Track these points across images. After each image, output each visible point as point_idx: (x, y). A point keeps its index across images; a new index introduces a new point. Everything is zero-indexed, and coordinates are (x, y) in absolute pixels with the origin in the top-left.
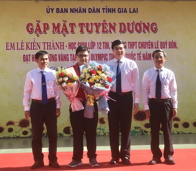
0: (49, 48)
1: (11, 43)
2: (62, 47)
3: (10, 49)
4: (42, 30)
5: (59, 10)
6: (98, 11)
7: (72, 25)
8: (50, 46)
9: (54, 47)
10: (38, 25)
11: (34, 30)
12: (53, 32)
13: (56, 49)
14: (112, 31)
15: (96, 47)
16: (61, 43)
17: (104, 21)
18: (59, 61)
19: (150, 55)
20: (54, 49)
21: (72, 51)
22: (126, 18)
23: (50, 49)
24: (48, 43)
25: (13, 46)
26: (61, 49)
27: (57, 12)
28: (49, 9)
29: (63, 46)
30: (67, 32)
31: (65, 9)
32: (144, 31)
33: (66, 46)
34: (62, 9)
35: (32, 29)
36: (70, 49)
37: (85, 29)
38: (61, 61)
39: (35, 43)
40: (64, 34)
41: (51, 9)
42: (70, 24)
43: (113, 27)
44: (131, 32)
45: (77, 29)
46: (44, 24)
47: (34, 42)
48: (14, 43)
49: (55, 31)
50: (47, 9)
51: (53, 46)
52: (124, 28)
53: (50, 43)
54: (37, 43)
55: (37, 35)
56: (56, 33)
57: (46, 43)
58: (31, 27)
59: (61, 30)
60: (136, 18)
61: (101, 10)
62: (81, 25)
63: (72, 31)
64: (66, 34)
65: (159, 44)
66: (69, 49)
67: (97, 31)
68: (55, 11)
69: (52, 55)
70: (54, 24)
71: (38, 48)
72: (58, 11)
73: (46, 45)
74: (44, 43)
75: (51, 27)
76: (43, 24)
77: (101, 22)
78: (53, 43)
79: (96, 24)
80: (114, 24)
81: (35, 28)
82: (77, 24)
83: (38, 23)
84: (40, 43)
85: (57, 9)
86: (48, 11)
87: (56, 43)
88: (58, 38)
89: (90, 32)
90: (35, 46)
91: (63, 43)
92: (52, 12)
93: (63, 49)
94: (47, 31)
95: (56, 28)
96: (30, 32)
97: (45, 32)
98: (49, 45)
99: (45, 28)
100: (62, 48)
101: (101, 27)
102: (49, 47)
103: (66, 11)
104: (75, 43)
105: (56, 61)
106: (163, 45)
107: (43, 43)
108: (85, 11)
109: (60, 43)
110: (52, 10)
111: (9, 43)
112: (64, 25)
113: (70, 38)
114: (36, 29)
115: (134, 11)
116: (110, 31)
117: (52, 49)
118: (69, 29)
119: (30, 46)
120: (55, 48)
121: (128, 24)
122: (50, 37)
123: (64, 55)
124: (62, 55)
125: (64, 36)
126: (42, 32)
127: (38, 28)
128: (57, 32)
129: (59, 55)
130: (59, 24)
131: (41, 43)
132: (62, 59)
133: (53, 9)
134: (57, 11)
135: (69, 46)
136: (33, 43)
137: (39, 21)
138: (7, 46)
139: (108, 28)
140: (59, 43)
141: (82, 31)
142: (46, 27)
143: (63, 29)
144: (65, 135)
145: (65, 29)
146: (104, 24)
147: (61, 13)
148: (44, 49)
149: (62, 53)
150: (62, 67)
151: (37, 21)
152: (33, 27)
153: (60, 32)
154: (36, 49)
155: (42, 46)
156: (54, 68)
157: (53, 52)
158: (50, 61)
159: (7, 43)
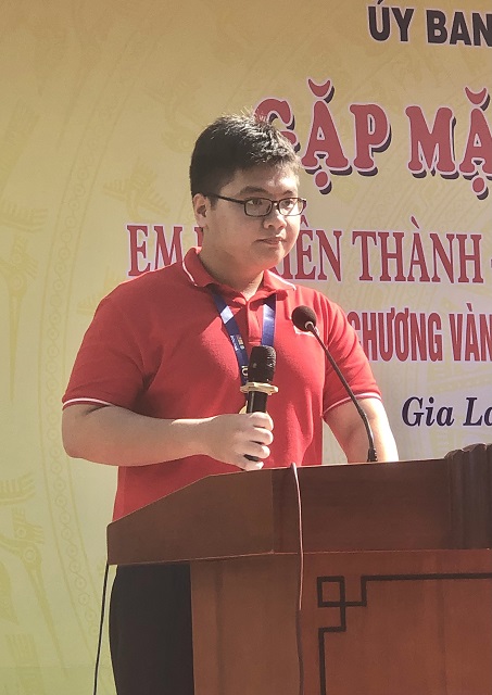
0: (393, 271)
1: (159, 230)
2: (470, 265)
4: (349, 150)
5: (441, 26)
8: (398, 256)
9: (422, 262)
10: (322, 117)
11: (298, 148)
12: (414, 164)
13: (436, 279)
16: (462, 238)
18: (457, 358)
20: (425, 278)
23: (400, 278)
24: (384, 236)
26: (463, 279)
27: (432, 39)
28: (385, 11)
29: (476, 258)
31: (476, 17)
34: (459, 17)
38: (467, 359)
39: (310, 233)
40: (478, 185)
41: (396, 11)
46: (360, 112)
48: (178, 230)
49: (424, 163)
50: (372, 10)
51: (416, 258)
53: (399, 236)
54: (321, 234)
55: (322, 179)
56: (429, 172)
57: (373, 235)
58: (279, 125)
59: (458, 157)
64: (487, 183)
68: (418, 26)
69: (413, 316)
70: (414, 114)
71: (328, 269)
72: (438, 33)
73: (375, 250)
74: (364, 235)
76: (354, 109)
78: (417, 236)
81: (303, 135)
83: (322, 99)
84: (338, 234)
85: (431, 15)
86: (380, 29)
87: (434, 237)
90: (308, 253)
91: (476, 238)
92: (404, 37)
93: (478, 279)
94: (377, 159)
98: (392, 249)
99: (363, 139)
100: (470, 274)
102: (392, 263)
103: (484, 29)
105: (437, 356)
107: (355, 234)
109: (456, 242)
110: (404, 23)
111: (145, 229)
114: (314, 144)
117: (411, 279)
120: (431, 276)
122: (395, 195)
123: (483, 317)
124: (471, 318)
125: (481, 197)
126: (351, 163)
127: (321, 135)
128: (434, 165)
129: (452, 316)
130: (444, 115)
131: (346, 238)
132: (471, 348)
133: (409, 12)
134: (431, 27)
137: (325, 92)
138: (135, 250)
140: (450, 237)
142: (373, 129)
143: (471, 151)
147: (453, 42)
148: (366, 277)
149: (469, 306)
150: (471, 401)
151: (317, 90)
152: (292, 127)
153: (457, 168)
154: (317, 273)
155: (350, 254)
156: (426, 404)
157: (415, 298)
158: (402, 357)
159: (133, 230)
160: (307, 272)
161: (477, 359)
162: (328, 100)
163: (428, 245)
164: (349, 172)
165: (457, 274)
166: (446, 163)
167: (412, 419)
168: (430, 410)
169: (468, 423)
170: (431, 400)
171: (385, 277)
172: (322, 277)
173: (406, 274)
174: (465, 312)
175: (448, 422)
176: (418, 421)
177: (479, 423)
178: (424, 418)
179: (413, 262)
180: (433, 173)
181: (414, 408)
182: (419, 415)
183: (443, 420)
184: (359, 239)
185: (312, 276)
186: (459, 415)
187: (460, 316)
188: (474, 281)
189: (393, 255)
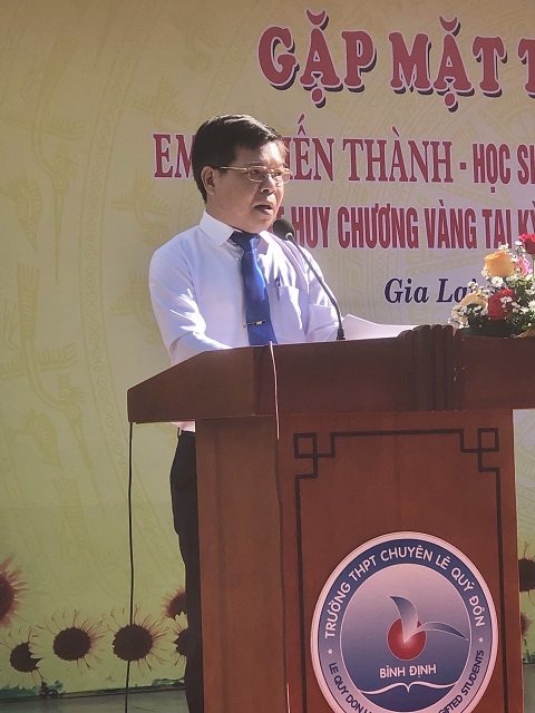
0: (377, 173)
1: (180, 138)
2: (442, 167)
3: (178, 175)
4: (341, 70)
7: (489, 49)
8: (382, 160)
9: (401, 165)
10: (318, 42)
11: (297, 69)
12: (396, 82)
13: (413, 179)
16: (435, 145)
18: (431, 245)
20: (403, 178)
21: (493, 190)
23: (383, 178)
24: (370, 143)
26: (436, 179)
29: (447, 161)
30: (463, 83)
33: (463, 166)
35: (287, 61)
36: (483, 181)
38: (440, 246)
39: (307, 140)
40: (449, 100)
42: (479, 43)
45: (513, 74)
46: (349, 38)
47: (302, 136)
49: (404, 81)
51: (396, 161)
53: (382, 143)
54: (316, 141)
55: (317, 96)
56: (408, 88)
57: (360, 142)
58: (282, 50)
59: (433, 76)
62: (531, 50)
63: (491, 87)
64: (457, 98)
66: (476, 181)
69: (394, 210)
70: (396, 39)
71: (323, 172)
73: (362, 155)
74: (353, 142)
75: (384, 52)
76: (345, 35)
78: (397, 143)
81: (301, 57)
82: (511, 48)
83: (318, 27)
84: (330, 141)
87: (412, 144)
88: (422, 118)
90: (306, 157)
91: (447, 145)
93: (449, 179)
94: (364, 77)
95: (410, 61)
96: (281, 80)
97: (352, 79)
98: (376, 153)
99: (352, 60)
100: (442, 175)
102: (377, 165)
104: (504, 148)
105: (414, 244)
107: (345, 142)
109: (430, 147)
111: (168, 137)
112: (450, 48)
113: (479, 121)
114: (311, 65)
117: (392, 179)
118: (474, 72)
120: (409, 176)
123: (452, 211)
124: (442, 212)
125: (452, 110)
126: (342, 81)
127: (317, 58)
128: (412, 82)
129: (426, 210)
130: (421, 40)
131: (338, 144)
132: (443, 237)
135: (478, 162)
136: (298, 141)
137: (321, 21)
138: (159, 154)
140: (426, 144)
142: (361, 53)
143: (444, 71)
145: (454, 71)
148: (354, 177)
149: (441, 201)
150: (443, 282)
151: (314, 20)
152: (292, 51)
153: (432, 85)
154: (314, 174)
155: (341, 158)
156: (405, 284)
157: (397, 196)
158: (385, 245)
159: (158, 138)
160: (305, 173)
161: (448, 246)
162: (323, 28)
163: (406, 151)
164: (341, 88)
165: (431, 175)
166: (422, 81)
167: (393, 297)
168: (408, 289)
169: (440, 300)
170: (409, 281)
171: (370, 178)
172: (318, 177)
173: (388, 175)
174: (438, 207)
175: (424, 300)
176: (398, 299)
177: (450, 300)
178: (403, 296)
179: (394, 165)
180: (412, 89)
181: (395, 287)
182: (399, 294)
183: (420, 298)
184: (349, 144)
185: (308, 177)
186: (433, 293)
187: (433, 211)
188: (446, 180)
189: (377, 159)
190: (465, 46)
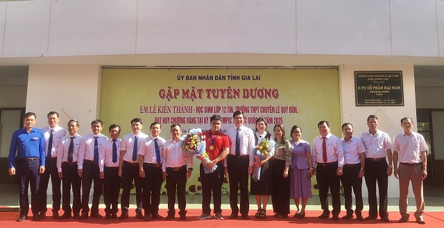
0: (179, 112)
1: (145, 107)
2: (190, 110)
3: (144, 113)
4: (173, 96)
5: (188, 78)
6: (224, 78)
7: (200, 91)
10: (169, 91)
12: (183, 97)
14: (236, 96)
15: (221, 111)
17: (229, 87)
18: (187, 123)
19: (271, 119)
21: (200, 114)
22: (249, 85)
24: (177, 107)
25: (146, 110)
28: (180, 76)
30: (195, 97)
31: (194, 76)
32: (266, 97)
33: (194, 110)
34: (191, 76)
35: (164, 94)
37: (211, 95)
38: (189, 123)
40: (192, 99)
41: (182, 76)
42: (198, 90)
43: (237, 93)
44: (254, 97)
45: (204, 95)
46: (175, 90)
47: (165, 106)
48: (147, 107)
50: (178, 76)
52: (247, 94)
53: (180, 107)
54: (168, 107)
55: (169, 99)
56: (185, 98)
58: (163, 92)
59: (190, 96)
60: (258, 85)
61: (227, 78)
62: (208, 91)
63: (200, 97)
64: (194, 99)
65: (280, 108)
66: (197, 112)
67: (223, 97)
68: (185, 78)
69: (181, 117)
70: (183, 90)
71: (169, 111)
73: (176, 109)
75: (181, 92)
77: (227, 88)
78: (182, 107)
79: (221, 90)
80: (238, 90)
81: (166, 94)
82: (204, 90)
84: (170, 107)
85: (187, 76)
86: (179, 79)
88: (187, 102)
89: (216, 97)
90: (166, 109)
91: (192, 107)
92: (182, 80)
95: (185, 93)
96: (162, 97)
97: (175, 97)
99: (175, 94)
100: (190, 112)
101: (226, 92)
103: (195, 78)
104: (202, 107)
106: (284, 110)
108: (212, 78)
110: (183, 78)
111: (143, 107)
112: (193, 91)
113: (198, 103)
114: (168, 95)
115: (257, 78)
116: (234, 97)
117: (181, 112)
118: (197, 95)
119: (161, 110)
120: (184, 112)
121: (251, 90)
122: (180, 101)
123: (192, 118)
125: (193, 101)
127: (169, 93)
129: (187, 118)
130: (188, 90)
131: (172, 107)
133: (184, 76)
135: (197, 109)
137: (170, 88)
138: (141, 109)
139: (233, 94)
140: (188, 107)
141: (208, 97)
142: (177, 92)
143: (192, 95)
144: (190, 193)
145: (194, 95)
146: (229, 90)
147: (190, 80)
148: (174, 112)
155: (172, 109)
157: (182, 115)
163: (184, 108)
165: (188, 112)
166: (188, 97)
171: (177, 112)
172: (168, 113)
174: (189, 117)
179: (182, 110)
184: (174, 107)
189: (179, 109)
190: (196, 90)
